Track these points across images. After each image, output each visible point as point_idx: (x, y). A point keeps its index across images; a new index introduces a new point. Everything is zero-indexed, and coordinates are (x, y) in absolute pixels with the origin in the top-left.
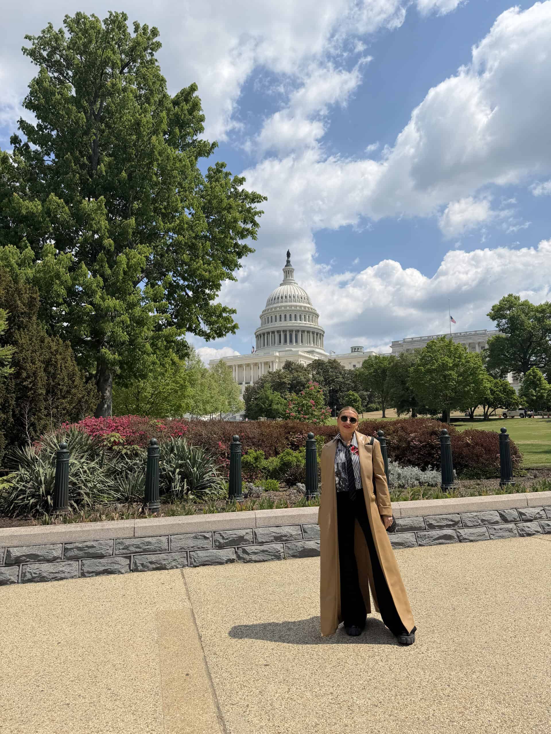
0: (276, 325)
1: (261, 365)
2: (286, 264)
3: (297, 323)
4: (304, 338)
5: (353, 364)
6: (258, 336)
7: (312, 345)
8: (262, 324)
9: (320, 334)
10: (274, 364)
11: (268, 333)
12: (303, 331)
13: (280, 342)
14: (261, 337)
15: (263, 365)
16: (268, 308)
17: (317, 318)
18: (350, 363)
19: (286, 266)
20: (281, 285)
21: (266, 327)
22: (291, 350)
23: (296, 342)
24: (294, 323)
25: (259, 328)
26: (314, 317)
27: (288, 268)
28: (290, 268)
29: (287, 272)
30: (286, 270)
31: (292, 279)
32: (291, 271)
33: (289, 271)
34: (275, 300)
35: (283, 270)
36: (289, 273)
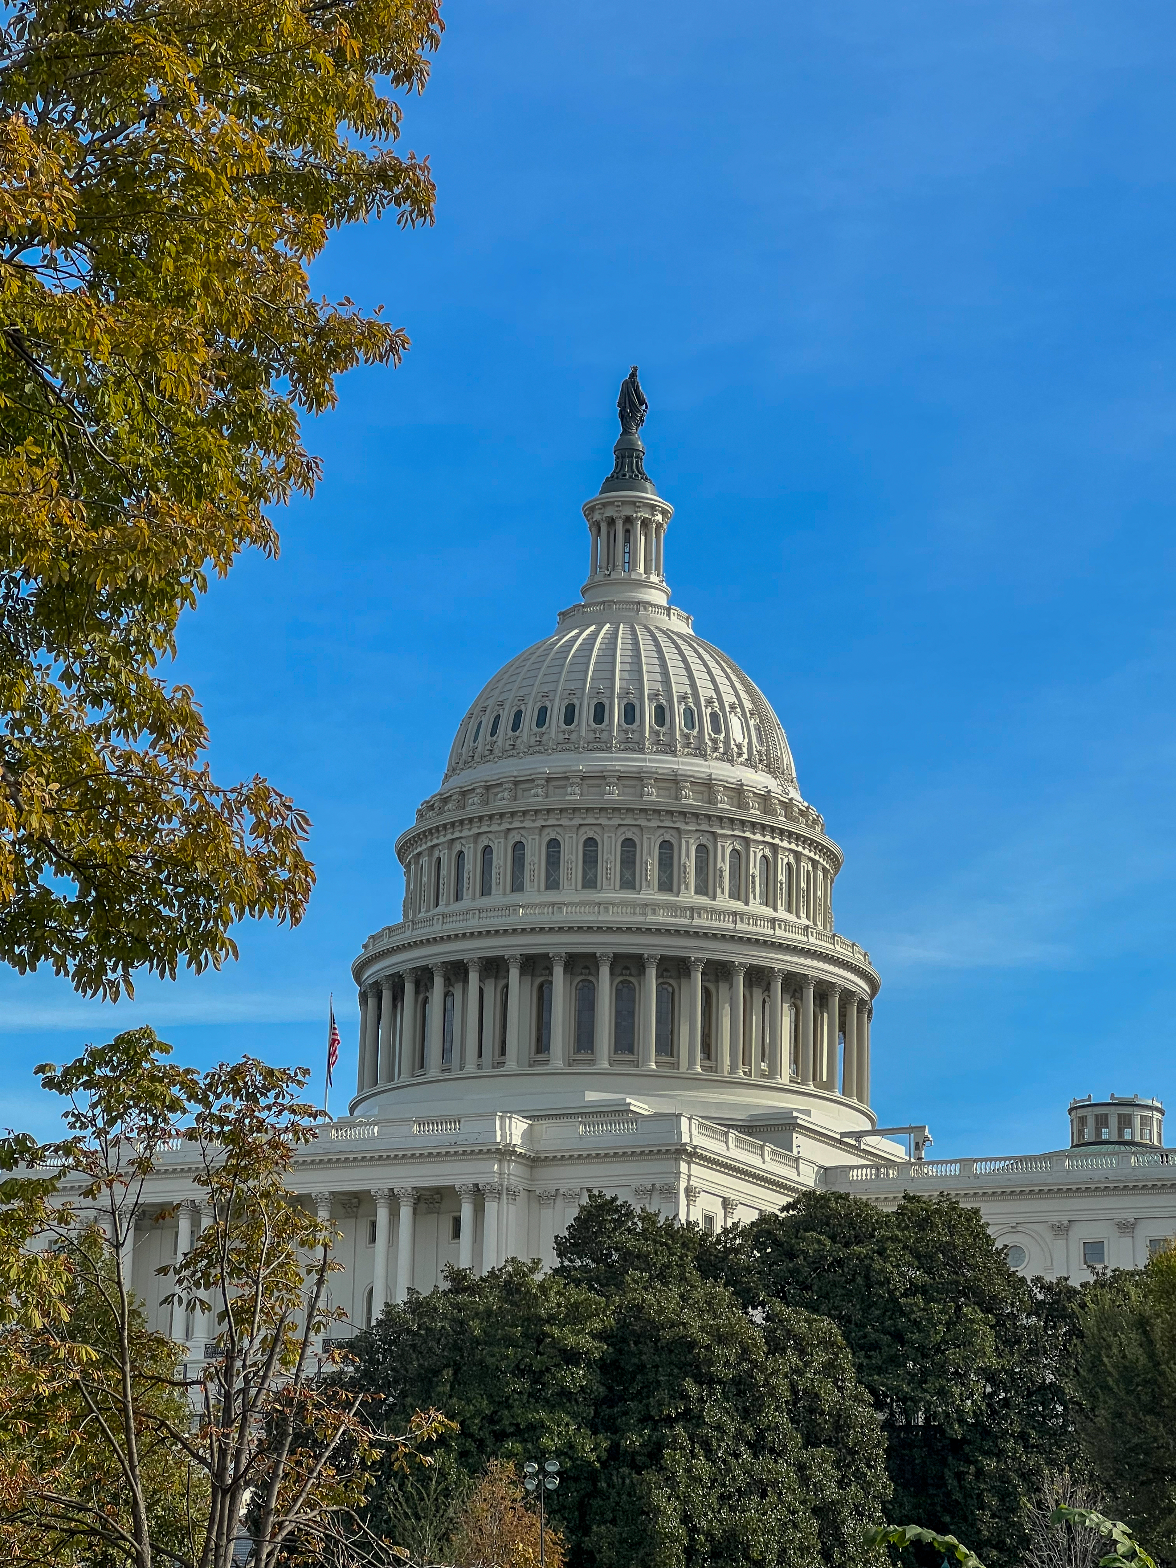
1: (394, 1214)
2: (608, 466)
3: (675, 909)
4: (722, 1021)
5: (1083, 1233)
6: (377, 988)
7: (787, 1075)
8: (410, 904)
9: (847, 995)
10: (491, 1207)
11: (455, 971)
12: (719, 972)
13: (542, 1044)
14: (398, 996)
15: (406, 1212)
16: (463, 779)
18: (1061, 1230)
19: (611, 484)
21: (437, 929)
22: (622, 1112)
24: (654, 907)
26: (806, 866)
27: (624, 503)
28: (634, 504)
29: (620, 527)
30: (610, 512)
31: (654, 578)
32: (645, 523)
33: (628, 520)
34: (516, 727)
35: (590, 510)
36: (628, 533)
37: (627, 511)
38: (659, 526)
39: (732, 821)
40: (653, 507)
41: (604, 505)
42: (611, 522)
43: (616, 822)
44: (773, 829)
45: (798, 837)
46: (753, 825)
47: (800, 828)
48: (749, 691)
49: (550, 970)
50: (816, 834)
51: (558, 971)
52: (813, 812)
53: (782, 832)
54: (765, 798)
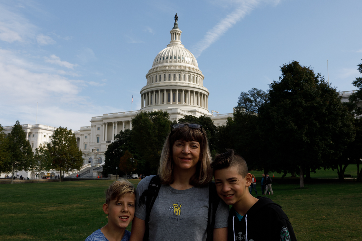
0: (160, 84)
2: (173, 26)
4: (187, 97)
6: (145, 94)
7: (196, 105)
8: (147, 84)
9: (204, 95)
11: (152, 92)
12: (186, 91)
13: (163, 101)
14: (148, 94)
19: (173, 28)
20: (168, 46)
21: (150, 86)
23: (180, 101)
24: (178, 83)
25: (145, 87)
26: (199, 78)
27: (175, 31)
28: (176, 31)
29: (174, 34)
30: (173, 32)
31: (179, 41)
32: (178, 33)
33: (176, 33)
34: (160, 60)
35: (171, 32)
36: (176, 35)
37: (175, 32)
38: (180, 34)
39: (188, 71)
40: (179, 31)
41: (172, 31)
42: (173, 33)
43: (173, 72)
44: (194, 73)
45: (198, 74)
46: (191, 72)
47: (198, 72)
48: (192, 55)
49: (164, 91)
50: (200, 73)
52: (200, 71)
53: (195, 73)
54: (193, 69)
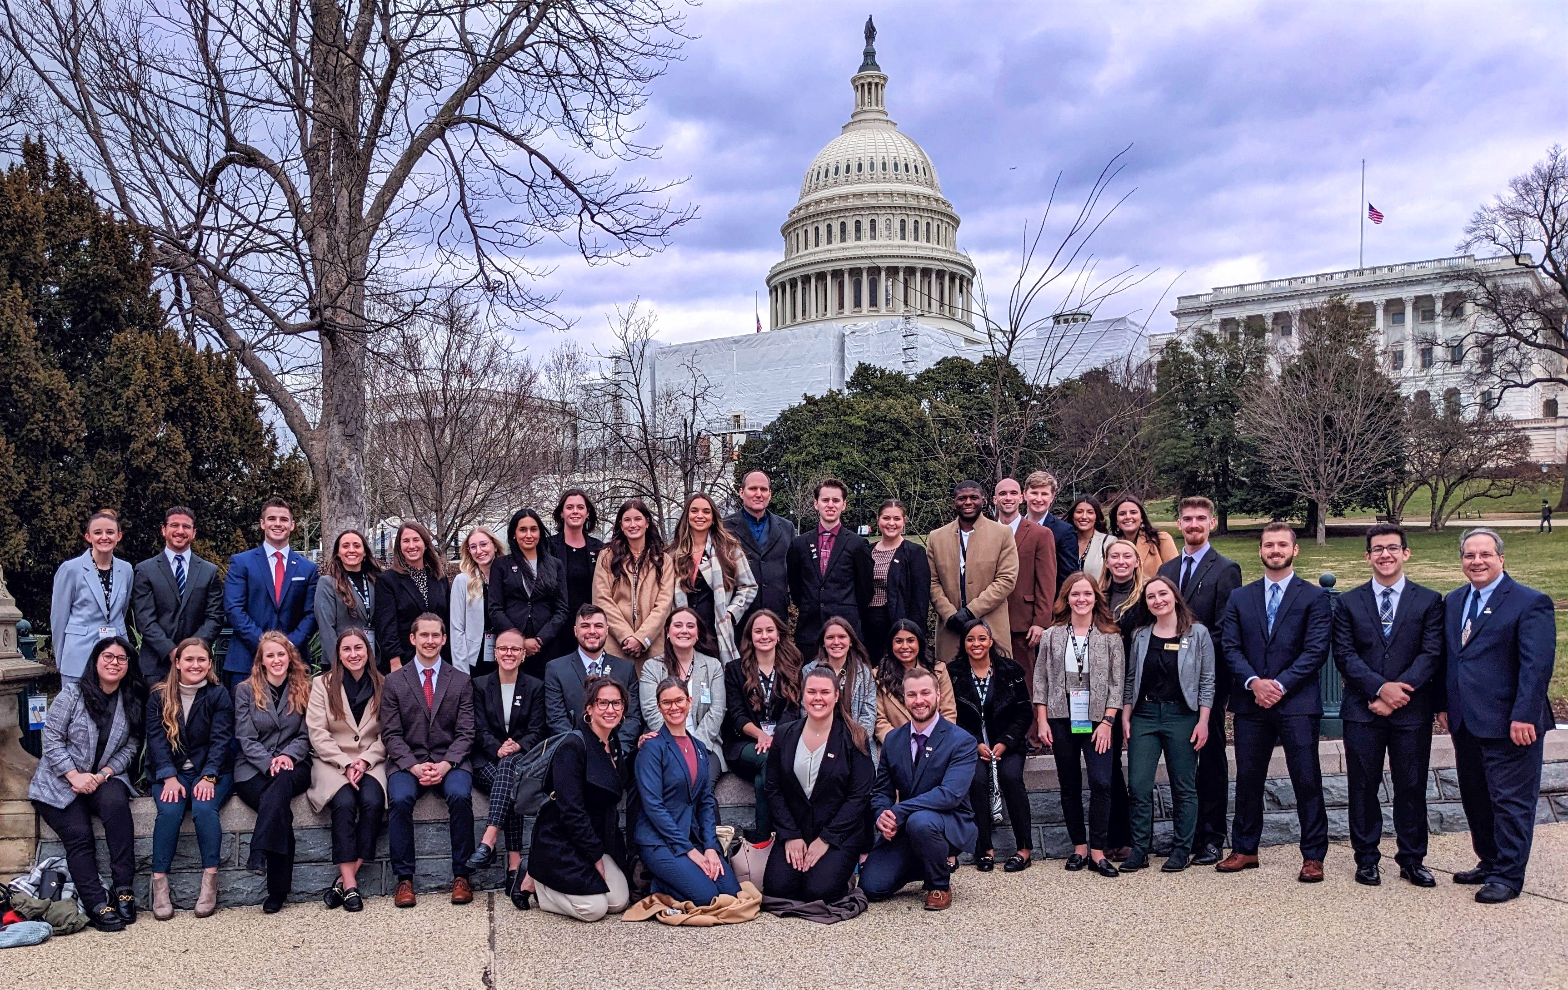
2: (861, 60)
3: (892, 247)
4: (911, 292)
6: (775, 288)
8: (787, 252)
9: (962, 278)
11: (806, 279)
14: (784, 290)
16: (806, 200)
17: (955, 229)
19: (863, 68)
20: (846, 128)
21: (799, 262)
24: (884, 246)
25: (781, 264)
26: (945, 225)
27: (867, 76)
28: (872, 76)
29: (866, 86)
30: (862, 81)
31: (881, 108)
32: (877, 84)
33: (870, 84)
34: (826, 176)
35: (854, 81)
36: (870, 89)
37: (869, 80)
38: (883, 85)
40: (880, 77)
41: (860, 78)
42: (863, 85)
43: (867, 213)
44: (931, 210)
45: (943, 213)
46: (923, 209)
47: (943, 209)
48: (922, 153)
49: (843, 275)
50: (949, 211)
51: (846, 276)
52: (949, 203)
53: (935, 211)
54: (928, 198)
